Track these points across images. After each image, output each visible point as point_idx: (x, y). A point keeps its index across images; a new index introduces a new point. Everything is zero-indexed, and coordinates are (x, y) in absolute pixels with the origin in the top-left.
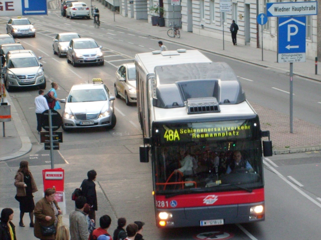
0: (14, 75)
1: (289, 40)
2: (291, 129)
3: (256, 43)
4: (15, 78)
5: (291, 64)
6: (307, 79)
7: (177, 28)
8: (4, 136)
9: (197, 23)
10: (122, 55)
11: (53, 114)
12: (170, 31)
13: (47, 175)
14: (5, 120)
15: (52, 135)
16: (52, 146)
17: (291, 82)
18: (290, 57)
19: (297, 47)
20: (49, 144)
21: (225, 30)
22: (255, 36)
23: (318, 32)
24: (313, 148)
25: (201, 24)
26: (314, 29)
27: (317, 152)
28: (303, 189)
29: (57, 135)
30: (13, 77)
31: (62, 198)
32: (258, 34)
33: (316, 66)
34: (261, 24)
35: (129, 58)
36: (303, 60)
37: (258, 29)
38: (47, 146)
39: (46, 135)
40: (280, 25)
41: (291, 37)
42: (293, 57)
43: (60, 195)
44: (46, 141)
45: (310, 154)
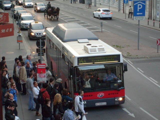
0: (23, 23)
1: (138, 11)
2: (138, 48)
3: (123, 11)
4: (24, 25)
5: (139, 21)
6: (144, 27)
7: (90, 4)
8: (19, 49)
9: (98, 3)
10: (67, 15)
11: (42, 41)
12: (87, 6)
13: (39, 66)
14: (20, 42)
15: (41, 50)
16: (41, 54)
17: (139, 29)
18: (138, 18)
19: (142, 14)
20: (40, 54)
21: (110, 6)
22: (123, 8)
23: (149, 7)
24: (148, 56)
25: (100, 3)
26: (147, 5)
27: (149, 58)
28: (144, 73)
29: (43, 50)
30: (23, 24)
31: (45, 76)
32: (124, 7)
33: (148, 21)
34: (125, 3)
35: (70, 17)
36: (144, 19)
37: (124, 5)
38: (39, 54)
39: (39, 50)
40: (135, 4)
41: (139, 9)
42: (140, 18)
43: (44, 75)
44: (39, 52)
45: (146, 59)
